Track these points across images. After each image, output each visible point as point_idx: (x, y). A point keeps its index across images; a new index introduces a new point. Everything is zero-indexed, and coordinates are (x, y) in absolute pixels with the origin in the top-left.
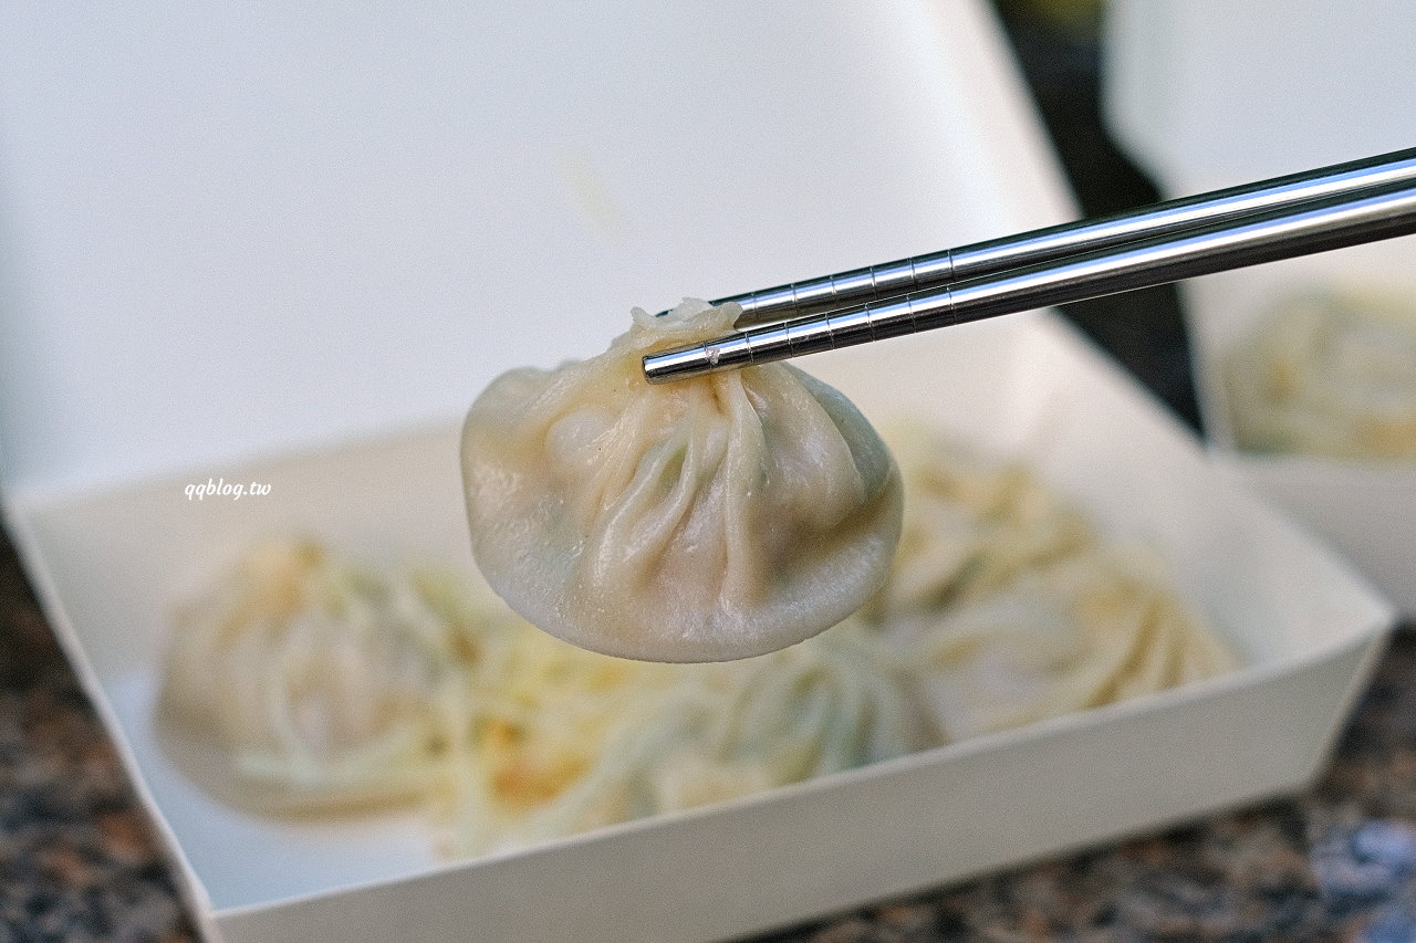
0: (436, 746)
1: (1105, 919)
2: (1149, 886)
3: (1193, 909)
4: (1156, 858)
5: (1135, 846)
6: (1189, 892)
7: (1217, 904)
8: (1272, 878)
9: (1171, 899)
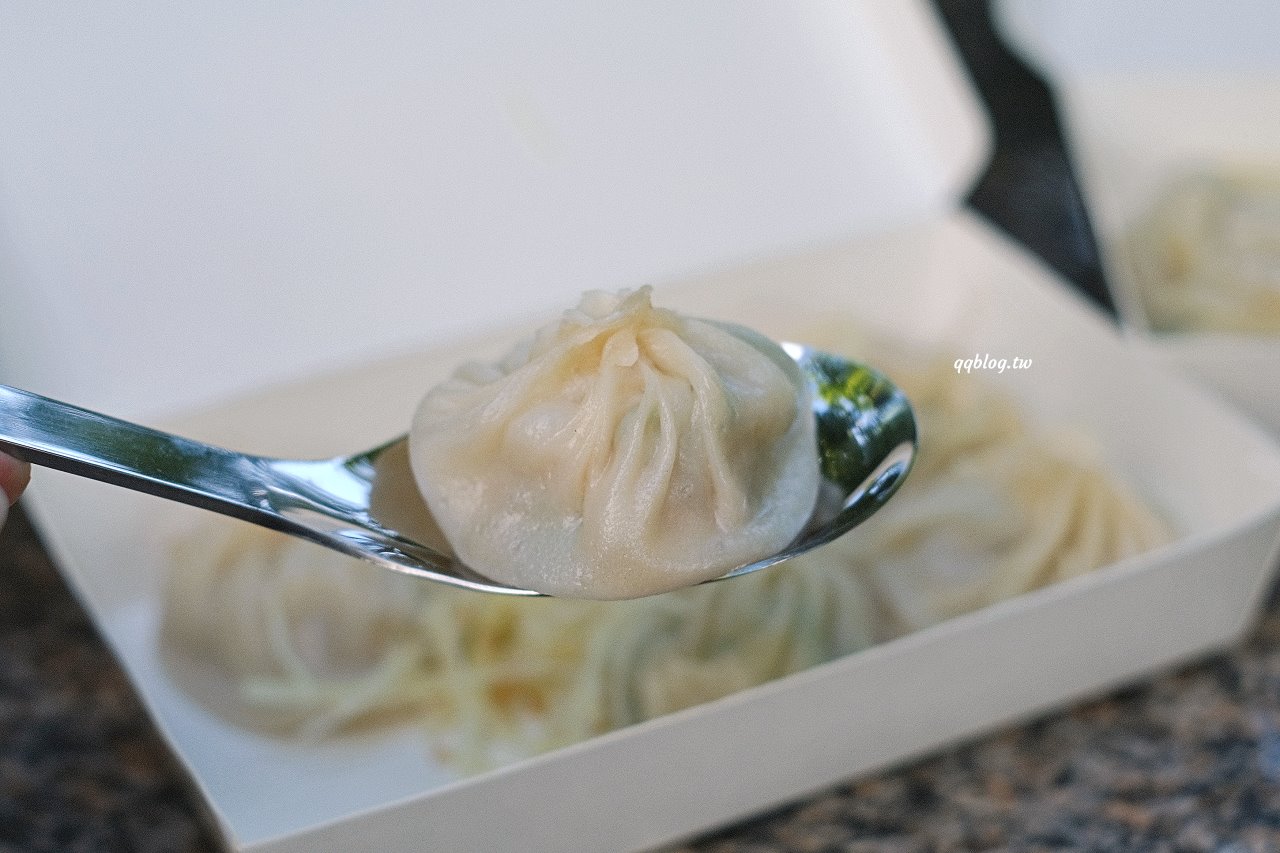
0: (430, 664)
1: (1064, 779)
2: (1101, 744)
3: (1144, 764)
4: (1106, 718)
5: (1085, 709)
6: (1140, 749)
7: (1166, 759)
8: (1215, 730)
9: (1123, 757)
